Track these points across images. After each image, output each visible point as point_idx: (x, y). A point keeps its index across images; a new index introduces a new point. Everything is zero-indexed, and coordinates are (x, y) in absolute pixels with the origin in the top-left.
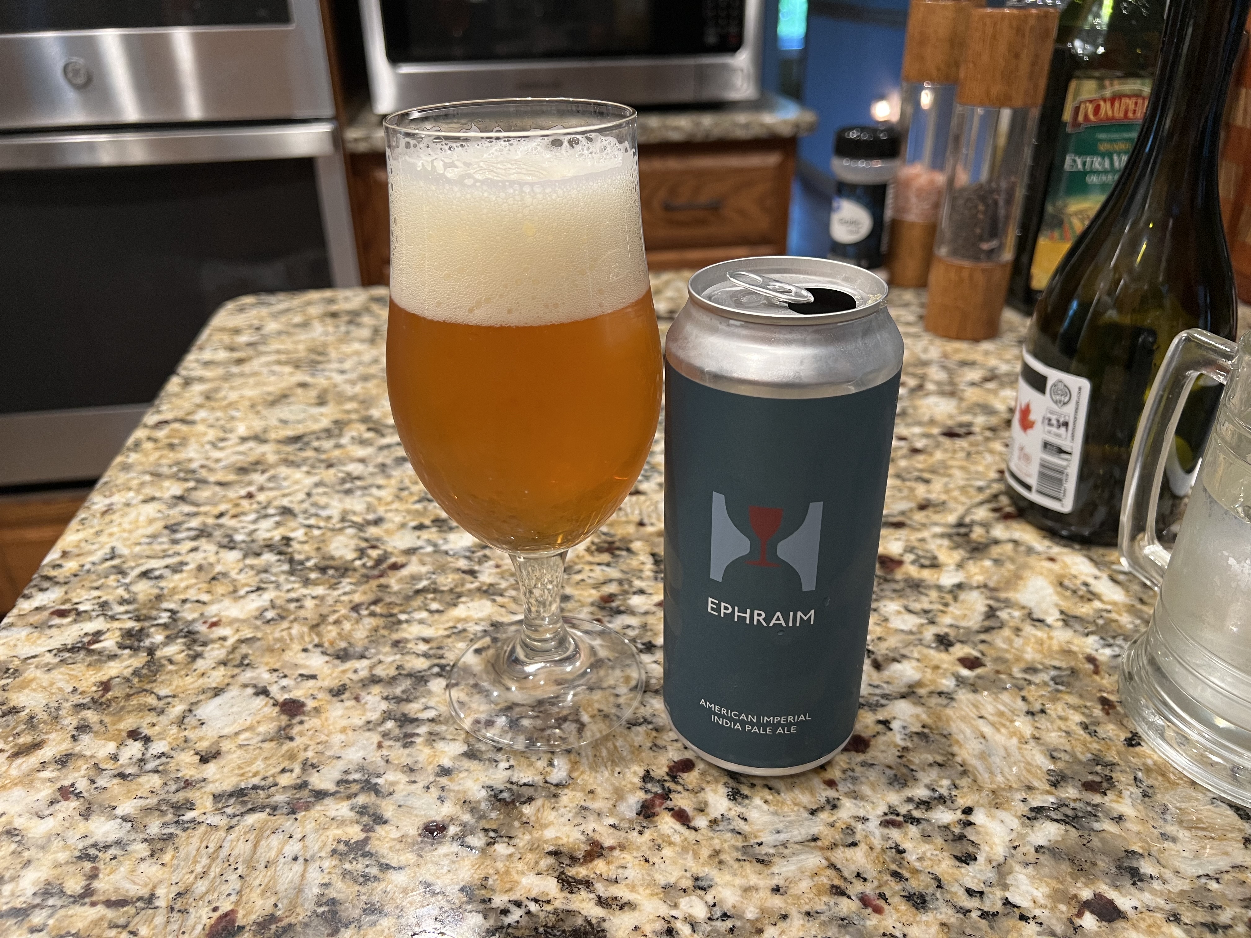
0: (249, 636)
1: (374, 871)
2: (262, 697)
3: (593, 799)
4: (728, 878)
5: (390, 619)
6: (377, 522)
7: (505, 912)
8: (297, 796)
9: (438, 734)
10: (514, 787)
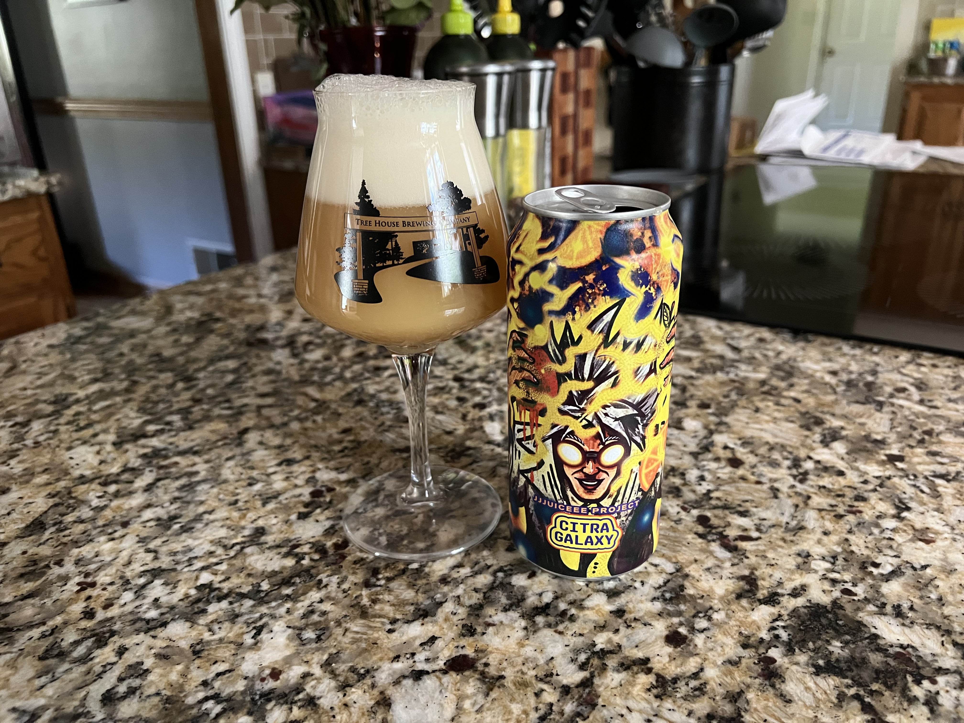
0: (325, 657)
1: (693, 683)
2: (425, 677)
3: (703, 562)
4: (805, 544)
5: (408, 573)
6: (260, 532)
7: (777, 637)
8: (576, 697)
9: (575, 601)
10: (664, 588)
